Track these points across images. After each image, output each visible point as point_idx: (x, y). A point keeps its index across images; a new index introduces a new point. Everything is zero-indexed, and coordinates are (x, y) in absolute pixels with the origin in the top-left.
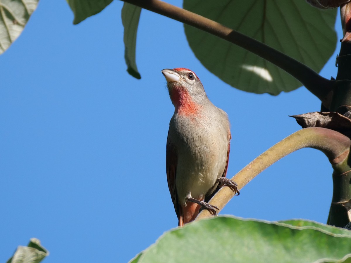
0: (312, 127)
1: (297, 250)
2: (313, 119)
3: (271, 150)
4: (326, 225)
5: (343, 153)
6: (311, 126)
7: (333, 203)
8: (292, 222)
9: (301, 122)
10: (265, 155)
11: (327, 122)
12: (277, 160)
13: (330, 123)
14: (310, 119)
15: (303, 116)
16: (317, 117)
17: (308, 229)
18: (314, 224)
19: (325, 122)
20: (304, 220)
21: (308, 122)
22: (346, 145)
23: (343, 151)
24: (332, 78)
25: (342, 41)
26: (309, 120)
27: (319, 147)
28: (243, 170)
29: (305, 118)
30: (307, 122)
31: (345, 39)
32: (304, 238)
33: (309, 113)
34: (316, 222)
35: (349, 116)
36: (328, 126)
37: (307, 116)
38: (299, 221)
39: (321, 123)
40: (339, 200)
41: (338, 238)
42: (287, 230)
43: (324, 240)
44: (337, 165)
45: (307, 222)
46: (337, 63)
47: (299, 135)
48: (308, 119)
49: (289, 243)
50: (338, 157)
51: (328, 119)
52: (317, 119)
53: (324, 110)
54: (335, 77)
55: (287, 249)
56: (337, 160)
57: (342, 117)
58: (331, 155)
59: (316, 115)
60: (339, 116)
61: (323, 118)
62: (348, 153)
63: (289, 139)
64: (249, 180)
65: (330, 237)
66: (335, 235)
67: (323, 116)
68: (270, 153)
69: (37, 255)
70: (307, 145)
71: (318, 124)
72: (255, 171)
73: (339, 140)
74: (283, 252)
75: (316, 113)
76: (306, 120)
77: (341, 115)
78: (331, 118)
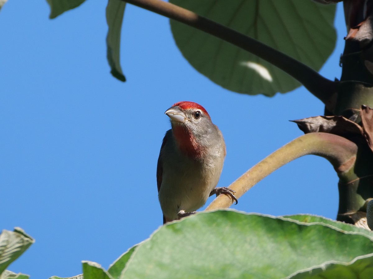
0: (315, 133)
1: (304, 247)
2: (316, 123)
3: (271, 157)
4: (335, 221)
5: (349, 160)
6: (313, 131)
7: (340, 214)
8: (298, 217)
9: (303, 127)
10: (263, 162)
11: (332, 127)
12: (278, 168)
13: (334, 128)
14: (312, 123)
15: (305, 120)
16: (320, 121)
17: (316, 225)
18: (322, 219)
19: (330, 127)
20: (311, 215)
21: (311, 127)
22: (352, 152)
23: (348, 158)
24: (336, 80)
25: (346, 39)
26: (312, 125)
27: (322, 154)
28: (240, 179)
29: (307, 122)
30: (309, 127)
31: (349, 36)
32: (312, 235)
33: (312, 117)
34: (324, 218)
35: (355, 120)
36: (332, 131)
37: (309, 120)
38: (306, 216)
39: (325, 128)
40: (345, 212)
41: (350, 235)
42: (294, 226)
43: (334, 237)
44: (343, 174)
45: (315, 217)
46: (341, 62)
47: (300, 141)
48: (310, 123)
49: (296, 240)
50: (344, 165)
51: (333, 124)
52: (320, 124)
53: (327, 113)
54: (339, 78)
55: (293, 247)
56: (342, 168)
57: (347, 121)
58: (336, 163)
59: (320, 120)
60: (344, 120)
61: (326, 122)
62: (355, 160)
63: (290, 145)
64: (247, 189)
65: (340, 234)
66: (346, 232)
67: (327, 121)
68: (269, 160)
69: (23, 241)
70: (310, 152)
71: (322, 129)
72: (253, 180)
73: (344, 146)
74: (289, 249)
75: (319, 118)
76: (308, 124)
77: (346, 119)
78: (336, 122)
